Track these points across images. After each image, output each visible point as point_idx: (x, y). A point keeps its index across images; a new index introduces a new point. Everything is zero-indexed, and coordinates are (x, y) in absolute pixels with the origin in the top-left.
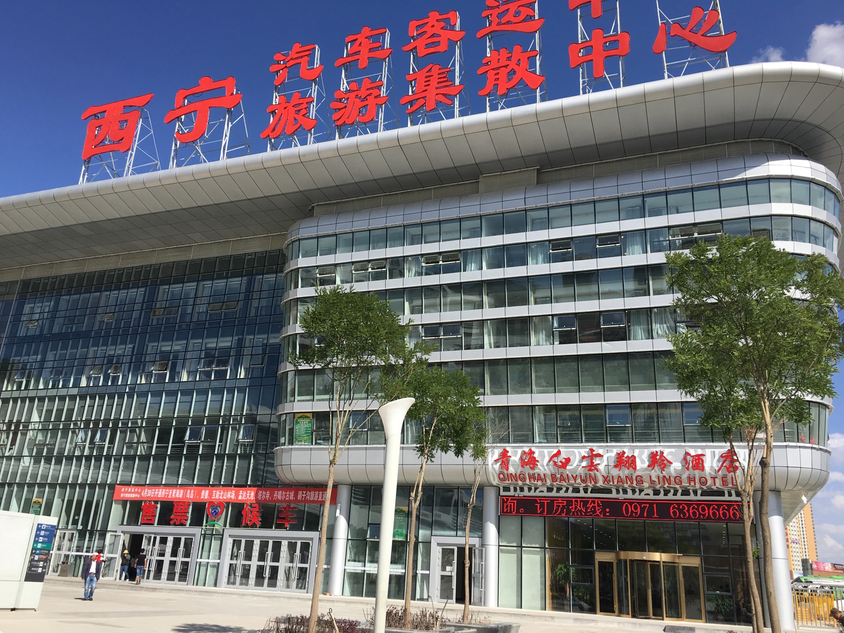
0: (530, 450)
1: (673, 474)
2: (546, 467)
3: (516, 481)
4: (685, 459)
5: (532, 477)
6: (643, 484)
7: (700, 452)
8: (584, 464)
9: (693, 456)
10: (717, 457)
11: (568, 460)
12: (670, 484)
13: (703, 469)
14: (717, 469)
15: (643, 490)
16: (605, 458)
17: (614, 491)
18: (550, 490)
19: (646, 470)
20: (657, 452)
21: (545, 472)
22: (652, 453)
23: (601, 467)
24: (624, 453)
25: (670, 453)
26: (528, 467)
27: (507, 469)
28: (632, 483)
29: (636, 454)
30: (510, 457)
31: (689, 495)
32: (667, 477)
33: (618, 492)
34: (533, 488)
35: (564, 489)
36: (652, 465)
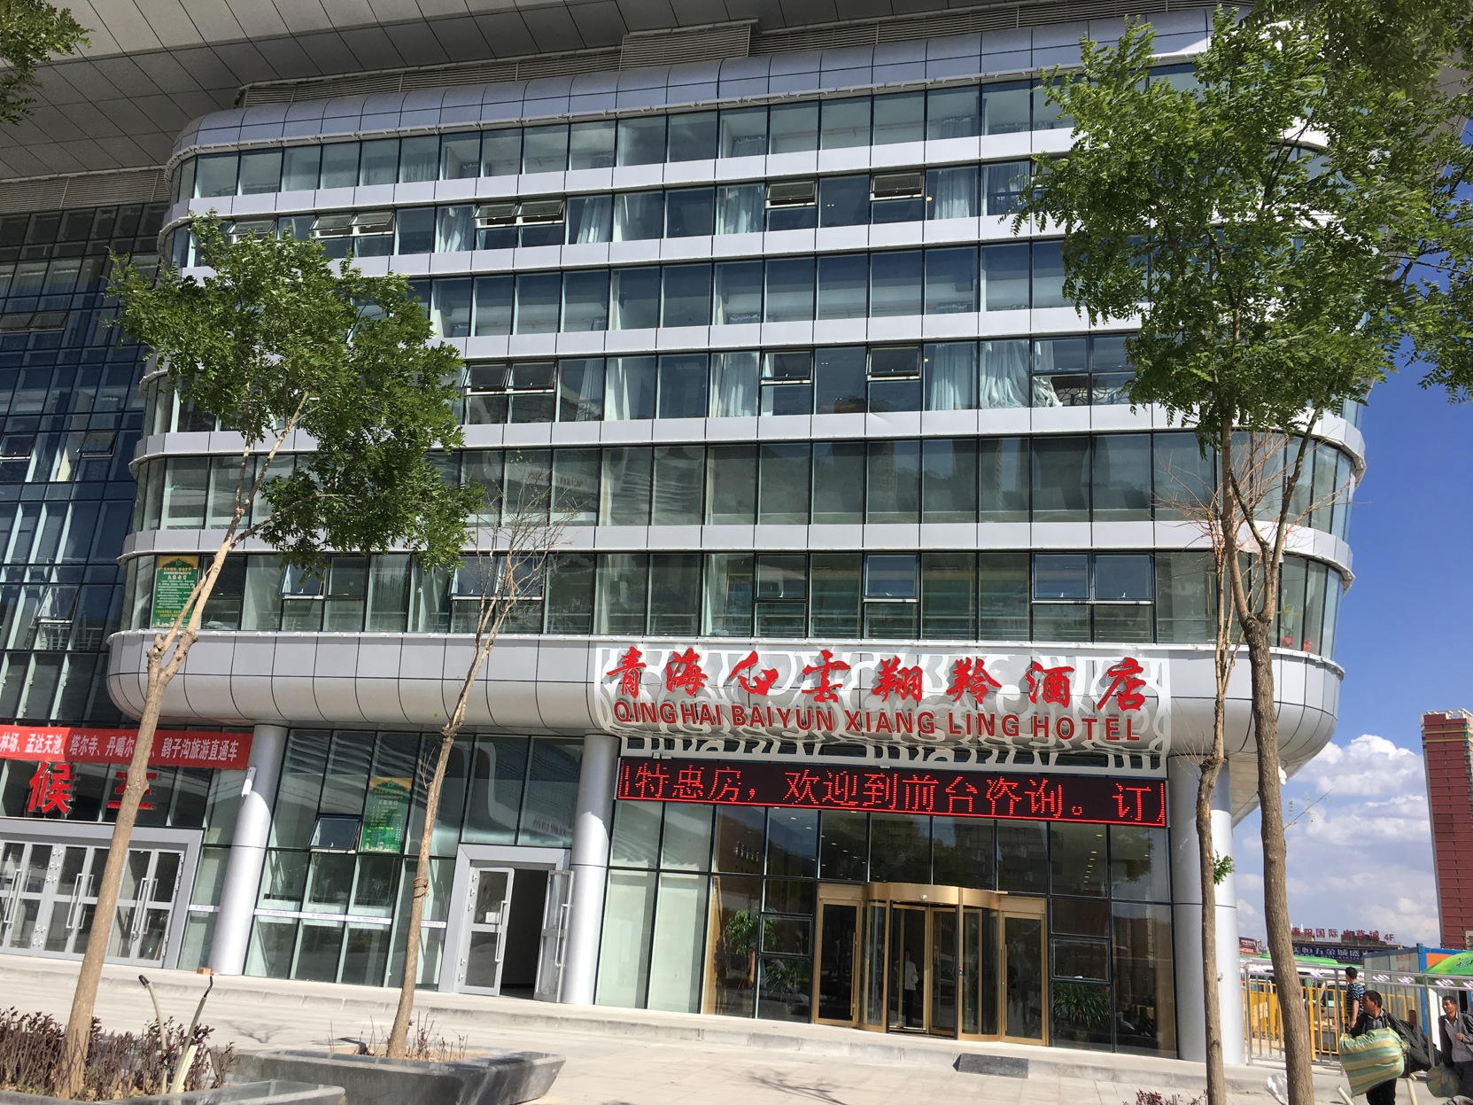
0: (690, 651)
1: (1002, 710)
2: (722, 691)
3: (654, 720)
4: (1029, 677)
5: (690, 712)
6: (932, 731)
7: (1062, 662)
8: (808, 684)
9: (1047, 671)
10: (1099, 675)
11: (772, 676)
12: (991, 733)
13: (1066, 701)
14: (1097, 700)
15: (933, 750)
16: (854, 672)
17: (871, 750)
18: (731, 745)
19: (942, 700)
20: (969, 660)
21: (720, 702)
22: (959, 663)
23: (845, 694)
24: (897, 661)
25: (995, 665)
26: (682, 689)
27: (635, 694)
28: (910, 730)
29: (922, 665)
30: (643, 665)
31: (1031, 760)
32: (988, 717)
33: (879, 753)
34: (694, 741)
35: (763, 744)
36: (955, 690)
